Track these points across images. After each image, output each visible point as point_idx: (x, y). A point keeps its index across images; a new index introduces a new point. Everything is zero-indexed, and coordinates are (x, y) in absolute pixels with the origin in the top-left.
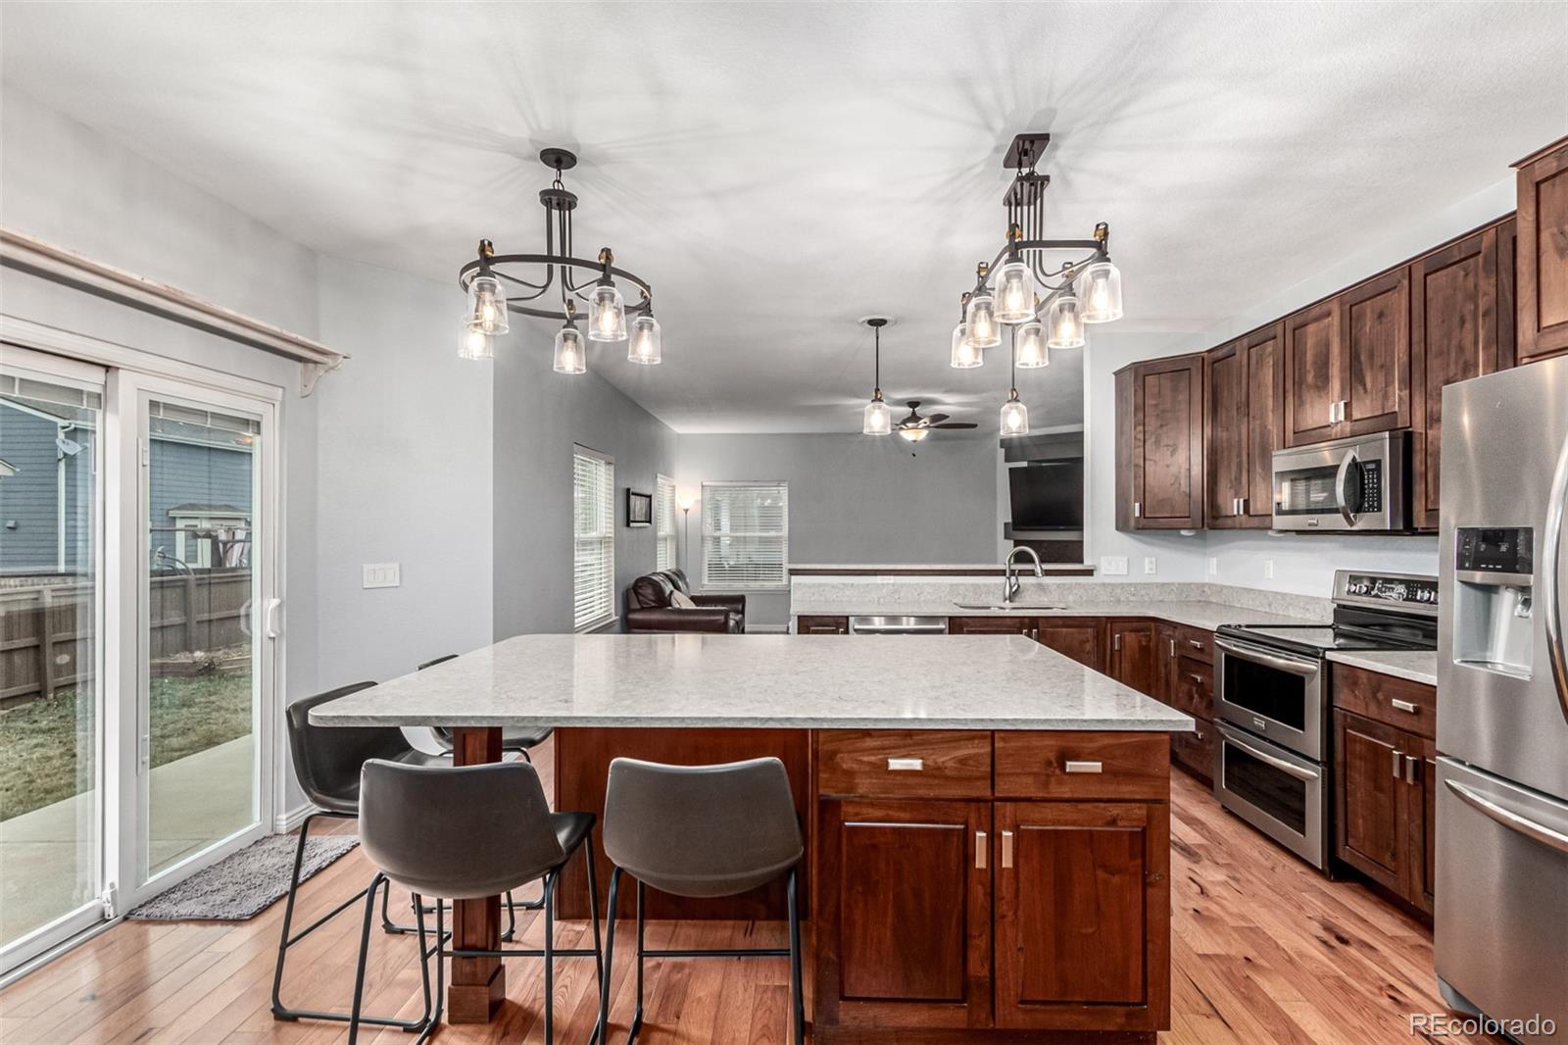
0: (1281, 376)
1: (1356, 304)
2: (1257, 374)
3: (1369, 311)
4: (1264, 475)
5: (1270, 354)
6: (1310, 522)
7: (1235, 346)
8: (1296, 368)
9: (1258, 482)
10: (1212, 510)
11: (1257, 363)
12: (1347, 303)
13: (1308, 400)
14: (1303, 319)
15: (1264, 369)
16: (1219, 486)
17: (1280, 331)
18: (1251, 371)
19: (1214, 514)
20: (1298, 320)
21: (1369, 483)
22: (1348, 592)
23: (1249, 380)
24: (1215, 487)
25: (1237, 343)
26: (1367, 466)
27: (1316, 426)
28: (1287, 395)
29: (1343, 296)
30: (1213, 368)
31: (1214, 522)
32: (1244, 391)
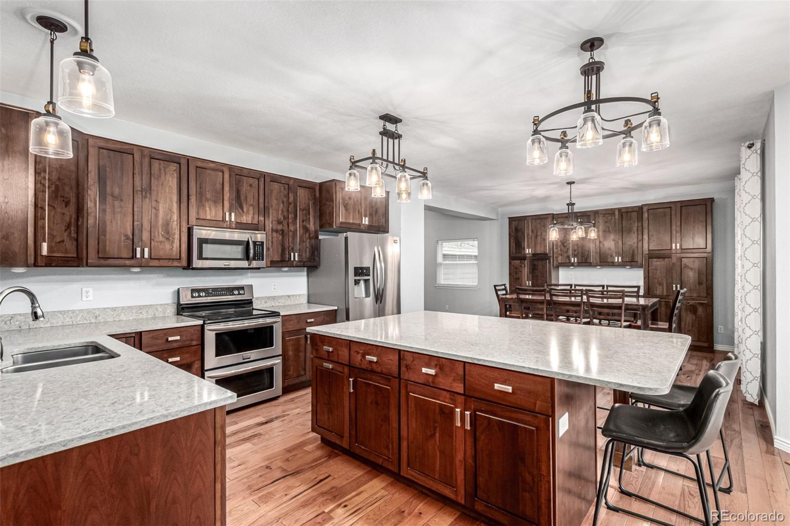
0: (185, 186)
1: (239, 175)
2: (159, 176)
3: (246, 182)
4: (167, 236)
5: (174, 170)
6: (225, 264)
7: (133, 149)
8: (198, 188)
9: (161, 238)
10: (98, 253)
11: (160, 170)
12: (234, 172)
13: (207, 205)
14: (204, 165)
15: (168, 176)
16: (108, 237)
17: (184, 162)
18: (152, 172)
19: (101, 256)
20: (199, 164)
21: (258, 250)
22: (192, 297)
23: (151, 177)
24: (103, 237)
25: (135, 148)
26: (257, 243)
27: (213, 219)
28: (190, 197)
29: (231, 168)
30: (99, 151)
31: (102, 262)
32: (144, 182)
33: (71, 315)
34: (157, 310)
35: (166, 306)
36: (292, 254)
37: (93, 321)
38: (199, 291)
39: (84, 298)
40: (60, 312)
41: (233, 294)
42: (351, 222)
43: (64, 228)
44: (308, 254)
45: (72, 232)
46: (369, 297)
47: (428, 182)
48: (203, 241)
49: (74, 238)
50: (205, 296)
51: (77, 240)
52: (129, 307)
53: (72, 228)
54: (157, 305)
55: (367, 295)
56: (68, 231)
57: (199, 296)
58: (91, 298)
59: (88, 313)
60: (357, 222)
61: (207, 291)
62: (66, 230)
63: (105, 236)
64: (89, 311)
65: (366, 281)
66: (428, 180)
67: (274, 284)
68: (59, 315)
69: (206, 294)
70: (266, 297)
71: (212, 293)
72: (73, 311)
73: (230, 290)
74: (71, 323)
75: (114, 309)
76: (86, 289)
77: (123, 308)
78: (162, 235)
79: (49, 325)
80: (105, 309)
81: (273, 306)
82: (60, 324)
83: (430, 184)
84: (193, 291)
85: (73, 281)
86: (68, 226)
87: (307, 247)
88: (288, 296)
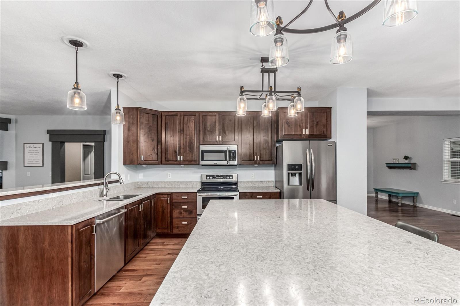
0: (198, 126)
1: (224, 116)
2: (187, 123)
3: (227, 119)
4: (190, 150)
5: (193, 120)
6: (215, 163)
7: (177, 114)
8: (204, 126)
9: (188, 152)
10: (165, 159)
11: (188, 120)
12: (221, 115)
13: (208, 134)
14: (206, 114)
15: (191, 123)
16: (169, 152)
17: (197, 114)
18: (185, 122)
19: (166, 160)
20: (204, 114)
21: (232, 155)
22: (207, 179)
23: (184, 124)
24: (167, 152)
25: (178, 113)
26: (232, 151)
27: (211, 140)
28: (200, 131)
29: (219, 113)
30: (166, 117)
31: (167, 162)
32: (181, 127)
33: (164, 183)
34: (193, 183)
35: (197, 182)
36: (256, 157)
37: (171, 186)
38: (210, 176)
39: (169, 177)
40: (161, 182)
41: (226, 179)
42: (293, 133)
43: (151, 150)
44: (267, 156)
45: (155, 151)
46: (301, 185)
47: (301, 98)
48: (203, 152)
49: (156, 153)
50: (212, 179)
51: (157, 154)
52: (183, 182)
53: (155, 150)
54: (194, 181)
55: (301, 184)
56: (154, 150)
57: (209, 179)
58: (171, 177)
59: (169, 183)
60: (299, 133)
61: (214, 177)
62: (152, 150)
63: (168, 152)
64: (170, 182)
65: (300, 174)
66: (301, 96)
67: (252, 174)
68: (160, 183)
69: (213, 177)
70: (247, 181)
71: (216, 177)
72: (165, 182)
73: (224, 177)
74: (164, 187)
75: (178, 182)
76: (169, 173)
77: (181, 182)
78: (189, 150)
79: (157, 187)
80: (175, 182)
81: (251, 187)
82: (161, 187)
83: (302, 99)
84: (207, 176)
85: (165, 170)
86: (153, 149)
87: (267, 152)
88: (261, 181)
